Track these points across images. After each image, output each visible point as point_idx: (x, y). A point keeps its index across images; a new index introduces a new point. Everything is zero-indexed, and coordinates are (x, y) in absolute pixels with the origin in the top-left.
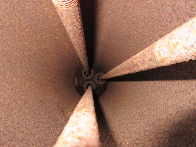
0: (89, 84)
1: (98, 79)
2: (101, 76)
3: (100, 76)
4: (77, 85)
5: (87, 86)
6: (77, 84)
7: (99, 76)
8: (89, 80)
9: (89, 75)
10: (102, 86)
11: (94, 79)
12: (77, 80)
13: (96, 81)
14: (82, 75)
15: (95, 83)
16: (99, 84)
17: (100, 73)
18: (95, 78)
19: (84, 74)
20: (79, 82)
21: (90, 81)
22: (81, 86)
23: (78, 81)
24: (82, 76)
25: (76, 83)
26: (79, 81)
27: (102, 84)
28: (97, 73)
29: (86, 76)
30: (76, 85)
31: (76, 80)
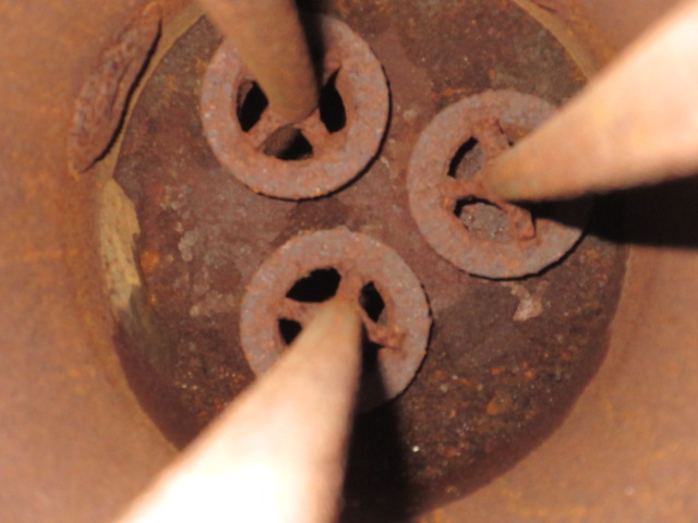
0: (317, 286)
1: (468, 187)
2: (511, 136)
3: (487, 139)
4: (141, 296)
5: (291, 309)
6: (132, 279)
7: (470, 144)
8: (322, 210)
9: (314, 129)
10: (528, 309)
11: (402, 199)
12: (133, 226)
13: (437, 227)
14: (197, 132)
15: (423, 260)
16: (485, 268)
17: (489, 97)
18: (415, 184)
19: (232, 124)
20: (172, 244)
21: (329, 223)
22: (195, 311)
23: (141, 244)
24: (205, 158)
25: (124, 279)
26: (155, 230)
27: (533, 264)
28: (440, 105)
29: (267, 149)
30: (122, 300)
31: (117, 219)
